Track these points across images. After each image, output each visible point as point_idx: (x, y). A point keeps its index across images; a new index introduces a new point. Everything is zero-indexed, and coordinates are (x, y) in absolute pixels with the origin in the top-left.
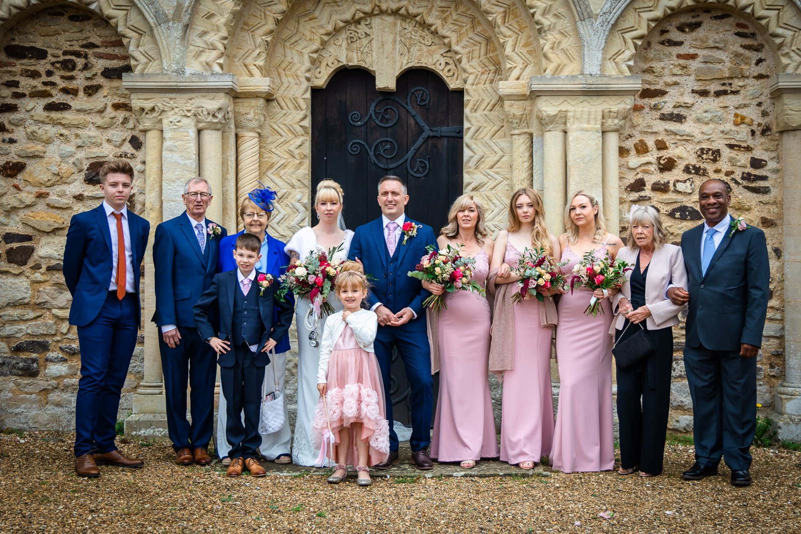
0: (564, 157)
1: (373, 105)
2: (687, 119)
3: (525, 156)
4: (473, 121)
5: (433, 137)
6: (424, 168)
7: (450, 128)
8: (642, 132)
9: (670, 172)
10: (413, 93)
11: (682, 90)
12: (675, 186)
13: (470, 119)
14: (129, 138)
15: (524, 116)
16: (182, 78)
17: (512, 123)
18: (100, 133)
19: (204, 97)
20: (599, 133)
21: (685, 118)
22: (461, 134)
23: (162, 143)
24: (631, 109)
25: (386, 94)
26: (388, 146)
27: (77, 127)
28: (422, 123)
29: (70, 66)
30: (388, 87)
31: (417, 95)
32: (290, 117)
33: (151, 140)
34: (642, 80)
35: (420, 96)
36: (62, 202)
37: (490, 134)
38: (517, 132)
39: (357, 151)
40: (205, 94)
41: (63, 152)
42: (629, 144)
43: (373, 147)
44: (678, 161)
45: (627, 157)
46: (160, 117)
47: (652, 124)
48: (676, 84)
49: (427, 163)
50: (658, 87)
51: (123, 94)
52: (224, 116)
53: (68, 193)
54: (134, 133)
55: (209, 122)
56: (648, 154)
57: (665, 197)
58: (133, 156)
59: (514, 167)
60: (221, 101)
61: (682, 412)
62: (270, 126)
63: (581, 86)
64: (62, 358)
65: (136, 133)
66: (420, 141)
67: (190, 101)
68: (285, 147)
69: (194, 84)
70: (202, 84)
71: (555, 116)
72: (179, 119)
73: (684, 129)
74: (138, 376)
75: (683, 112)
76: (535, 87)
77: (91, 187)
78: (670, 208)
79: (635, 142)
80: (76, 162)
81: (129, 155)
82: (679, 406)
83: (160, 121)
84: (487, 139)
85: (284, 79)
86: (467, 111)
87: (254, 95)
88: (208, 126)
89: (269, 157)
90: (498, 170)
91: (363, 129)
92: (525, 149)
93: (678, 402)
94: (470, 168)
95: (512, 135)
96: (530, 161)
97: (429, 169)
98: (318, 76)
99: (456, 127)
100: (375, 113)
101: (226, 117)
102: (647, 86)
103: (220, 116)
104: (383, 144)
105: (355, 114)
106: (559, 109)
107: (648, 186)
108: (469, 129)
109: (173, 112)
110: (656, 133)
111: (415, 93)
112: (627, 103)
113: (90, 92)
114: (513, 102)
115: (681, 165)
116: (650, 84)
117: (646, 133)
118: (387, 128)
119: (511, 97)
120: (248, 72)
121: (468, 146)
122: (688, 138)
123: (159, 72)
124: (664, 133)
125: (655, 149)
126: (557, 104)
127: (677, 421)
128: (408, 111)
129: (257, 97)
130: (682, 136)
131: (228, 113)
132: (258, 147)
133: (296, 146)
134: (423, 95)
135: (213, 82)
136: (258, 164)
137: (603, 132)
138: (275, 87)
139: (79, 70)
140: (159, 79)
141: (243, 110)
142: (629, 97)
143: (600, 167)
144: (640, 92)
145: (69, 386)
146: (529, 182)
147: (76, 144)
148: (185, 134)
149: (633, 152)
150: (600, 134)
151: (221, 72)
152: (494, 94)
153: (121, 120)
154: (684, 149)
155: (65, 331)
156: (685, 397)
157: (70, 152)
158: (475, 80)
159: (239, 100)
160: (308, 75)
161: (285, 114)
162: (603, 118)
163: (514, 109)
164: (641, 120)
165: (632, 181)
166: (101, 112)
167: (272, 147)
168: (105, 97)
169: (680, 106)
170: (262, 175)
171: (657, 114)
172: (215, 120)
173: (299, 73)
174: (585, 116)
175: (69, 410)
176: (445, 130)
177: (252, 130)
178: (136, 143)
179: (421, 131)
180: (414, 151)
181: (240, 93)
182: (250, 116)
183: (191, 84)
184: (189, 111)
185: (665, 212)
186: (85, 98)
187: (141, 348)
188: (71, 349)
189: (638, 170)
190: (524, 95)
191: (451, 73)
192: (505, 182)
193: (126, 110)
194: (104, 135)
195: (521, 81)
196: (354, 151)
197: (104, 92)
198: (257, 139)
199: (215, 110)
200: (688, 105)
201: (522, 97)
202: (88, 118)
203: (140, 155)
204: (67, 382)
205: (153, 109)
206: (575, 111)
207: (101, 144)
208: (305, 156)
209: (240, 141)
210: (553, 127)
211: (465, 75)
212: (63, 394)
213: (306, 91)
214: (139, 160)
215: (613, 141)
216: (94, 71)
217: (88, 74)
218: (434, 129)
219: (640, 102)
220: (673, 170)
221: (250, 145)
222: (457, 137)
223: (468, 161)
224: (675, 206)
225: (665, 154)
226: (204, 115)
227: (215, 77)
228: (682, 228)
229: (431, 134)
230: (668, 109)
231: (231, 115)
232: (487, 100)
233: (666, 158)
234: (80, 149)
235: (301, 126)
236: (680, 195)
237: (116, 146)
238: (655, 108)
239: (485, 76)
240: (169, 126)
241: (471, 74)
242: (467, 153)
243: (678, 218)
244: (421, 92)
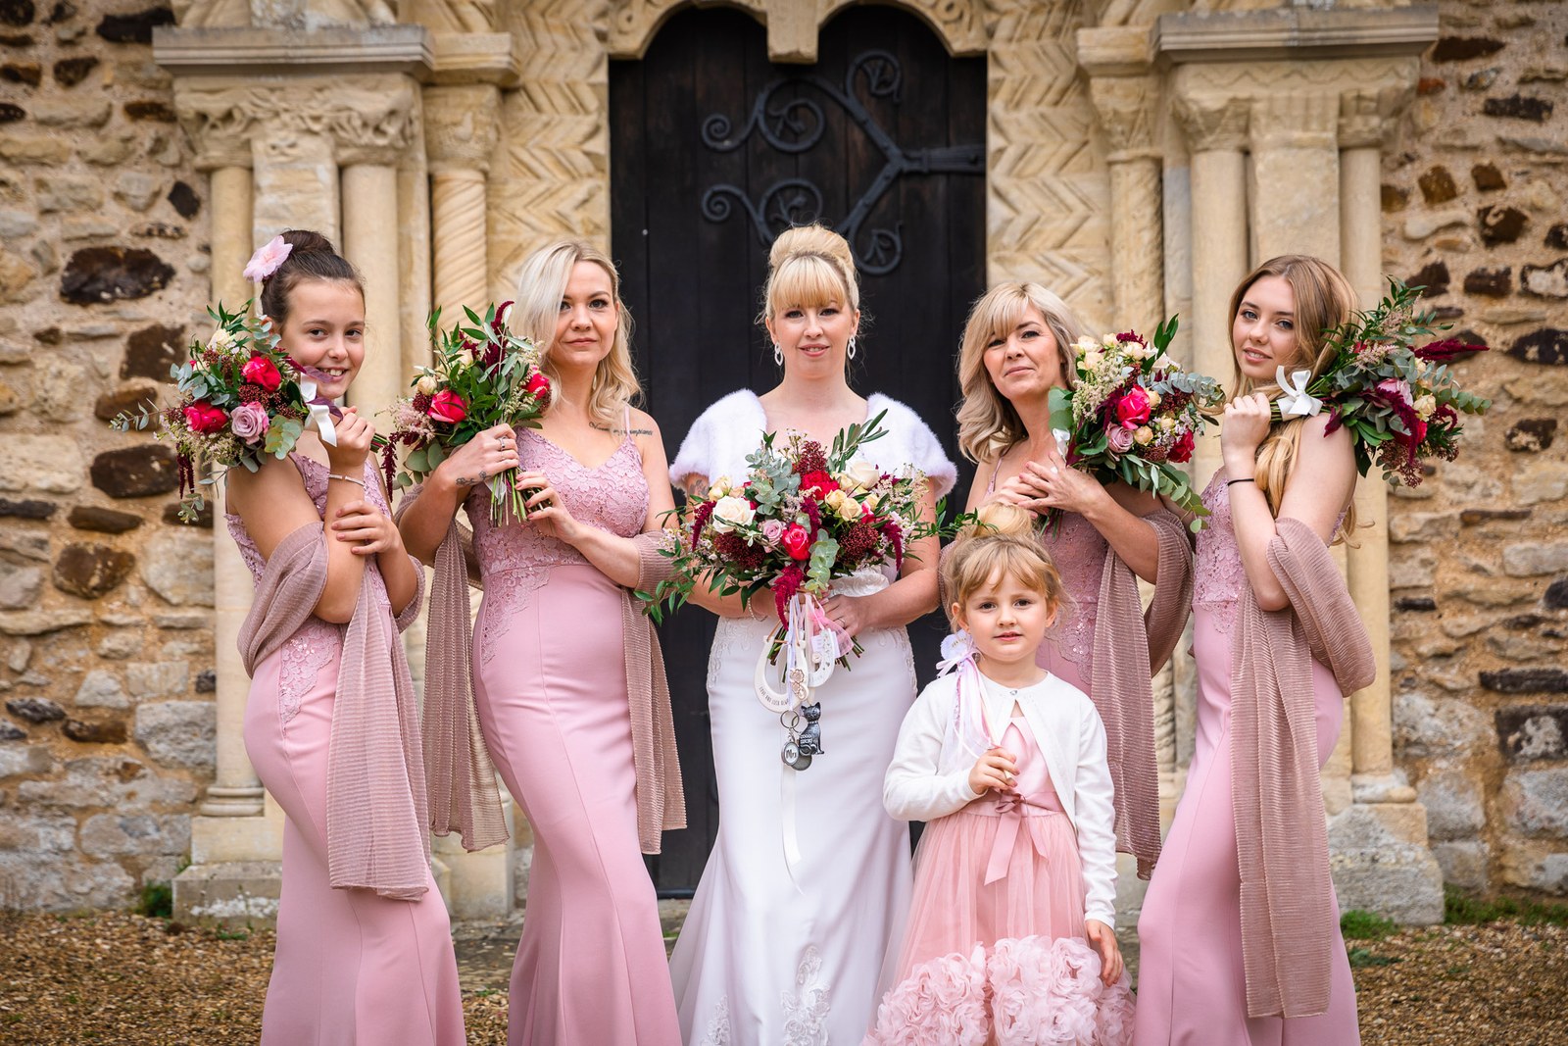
0: (1242, 214)
1: (762, 98)
2: (1555, 111)
3: (1143, 216)
4: (1012, 131)
5: (911, 174)
6: (890, 250)
7: (954, 151)
8: (1438, 148)
9: (1510, 248)
10: (860, 67)
11: (1541, 37)
12: (1524, 278)
13: (1005, 126)
14: (167, 190)
15: (1142, 115)
16: (300, 37)
17: (1109, 133)
18: (96, 179)
19: (353, 83)
20: (1331, 151)
21: (1550, 108)
22: (980, 165)
23: (251, 200)
24: (1411, 89)
25: (792, 70)
26: (799, 200)
27: (40, 162)
28: (884, 140)
29: (21, 13)
30: (798, 52)
31: (869, 70)
32: (559, 132)
33: (226, 190)
34: (1441, 17)
35: (878, 72)
36: (6, 349)
37: (1054, 164)
38: (1122, 155)
39: (724, 211)
40: (355, 77)
41: (8, 225)
42: (1407, 178)
43: (763, 204)
44: (1533, 218)
45: (1402, 209)
46: (245, 136)
47: (1465, 127)
48: (1526, 23)
49: (897, 239)
50: (1480, 33)
51: (152, 79)
52: (402, 132)
53: (20, 325)
54: (181, 176)
55: (366, 146)
56: (1456, 201)
57: (1501, 307)
58: (179, 234)
59: (1116, 243)
60: (397, 92)
61: (1550, 845)
62: (512, 154)
63: (1285, 35)
64: (14, 731)
65: (185, 176)
66: (879, 185)
67: (319, 96)
68: (549, 206)
69: (330, 52)
70: (349, 53)
71: (1222, 112)
72: (293, 138)
73: (1548, 136)
74: (199, 772)
75: (1543, 93)
76: (1169, 42)
77: (77, 311)
78: (1511, 336)
79: (1421, 173)
80: (41, 250)
81: (169, 231)
82: (1543, 829)
83: (247, 145)
84: (1047, 174)
85: (544, 37)
86: (996, 106)
87: (473, 78)
88: (363, 157)
89: (510, 232)
90: (1074, 252)
91: (736, 157)
92: (1144, 199)
93: (1541, 820)
94: (1004, 248)
95: (1110, 164)
96: (1157, 228)
97: (903, 254)
98: (626, 26)
99: (968, 149)
100: (768, 117)
101: (408, 132)
102: (1451, 32)
103: (392, 130)
104: (788, 193)
105: (715, 121)
106: (1230, 94)
107: (1456, 283)
108: (1001, 151)
109: (276, 122)
110: (1474, 149)
111: (866, 66)
112: (1403, 75)
113: (71, 75)
114: (1113, 81)
115: (1540, 227)
116: (1458, 24)
117: (1450, 149)
118: (796, 154)
119: (1108, 68)
120: (455, 22)
121: (998, 194)
122: (1558, 159)
123: (241, 23)
124: (1496, 147)
125: (1472, 190)
126: (1224, 82)
127: (1541, 868)
128: (847, 111)
129: (481, 82)
130: (1542, 153)
131: (411, 122)
132: (482, 207)
133: (576, 203)
134: (883, 70)
135: (374, 48)
136: (482, 250)
137: (1343, 150)
138: (520, 57)
139: (44, 22)
140: (244, 39)
141: (445, 115)
142: (1408, 59)
143: (1336, 236)
144: (1433, 48)
145: (33, 801)
146: (1154, 279)
147: (39, 204)
148: (310, 176)
149: (1417, 198)
150: (1335, 155)
151: (392, 21)
152: (1063, 63)
153: (148, 144)
154: (1546, 186)
155: (18, 663)
156: (1559, 808)
157: (23, 224)
158: (1015, 29)
159: (438, 91)
160: (601, 25)
161: (547, 125)
162: (1342, 113)
163: (1114, 97)
164: (1436, 116)
165: (1416, 271)
166: (98, 125)
167: (517, 206)
168: (106, 87)
169: (1537, 79)
170: (492, 276)
171: (1477, 101)
172: (381, 141)
173: (580, 21)
174: (1298, 111)
175: (34, 858)
176: (939, 155)
177: (469, 164)
178: (186, 201)
179: (882, 159)
180: (865, 211)
181: (439, 73)
182: (465, 130)
183: (322, 52)
184: (317, 119)
185: (1499, 347)
186: (58, 92)
187: (206, 704)
188: (34, 709)
189: (1431, 243)
190: (1141, 63)
191: (955, 13)
192: (1094, 282)
193: (160, 120)
194: (108, 181)
195: (1134, 29)
196: (713, 212)
197: (104, 75)
198: (479, 188)
199: (381, 116)
200: (1558, 76)
201: (1135, 69)
202: (68, 141)
203: (195, 230)
204: (28, 791)
205: (228, 117)
206: (1271, 100)
207: (100, 205)
208: (597, 227)
209: (439, 192)
210: (1216, 141)
211: (990, 18)
212: (18, 820)
213: (596, 66)
214: (193, 242)
215: (1366, 170)
216: (79, 23)
217: (65, 32)
218: (914, 154)
219: (1435, 72)
220: (1519, 240)
221: (463, 200)
222: (970, 174)
223: (1001, 232)
224: (1526, 330)
225: (1499, 200)
226: (354, 129)
227: (380, 34)
228: (1543, 385)
229: (907, 166)
230: (1505, 86)
231: (418, 128)
232: (1046, 80)
233: (1501, 211)
234: (49, 217)
235: (587, 154)
236: (1538, 302)
237: (136, 209)
238: (1473, 85)
239: (1040, 19)
240: (268, 155)
241: (1005, 13)
242: (996, 210)
243: (1534, 361)
244: (880, 63)
